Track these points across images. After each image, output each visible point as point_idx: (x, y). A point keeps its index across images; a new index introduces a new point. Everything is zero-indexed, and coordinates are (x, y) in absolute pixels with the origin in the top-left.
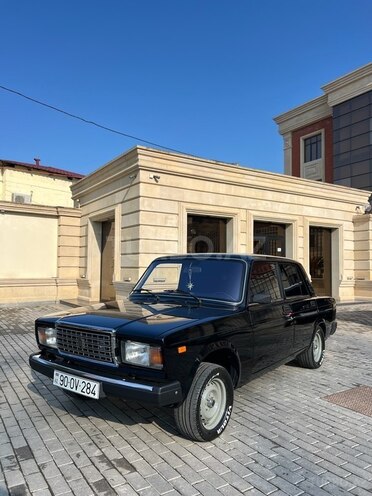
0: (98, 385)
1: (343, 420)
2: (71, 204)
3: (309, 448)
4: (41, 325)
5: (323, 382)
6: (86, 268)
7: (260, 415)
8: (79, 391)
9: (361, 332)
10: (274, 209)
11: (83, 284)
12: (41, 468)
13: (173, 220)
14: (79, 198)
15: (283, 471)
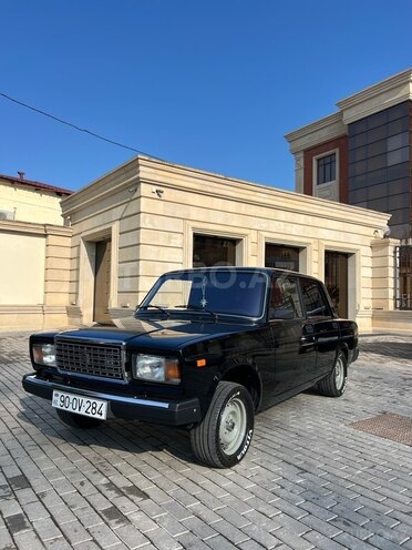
0: (105, 404)
1: (372, 446)
2: (60, 221)
3: (338, 473)
4: (37, 341)
5: (347, 410)
6: (77, 293)
7: (281, 442)
8: (82, 412)
9: (382, 362)
10: (287, 230)
11: (73, 311)
12: (40, 497)
13: (177, 240)
14: (70, 216)
15: (312, 495)
